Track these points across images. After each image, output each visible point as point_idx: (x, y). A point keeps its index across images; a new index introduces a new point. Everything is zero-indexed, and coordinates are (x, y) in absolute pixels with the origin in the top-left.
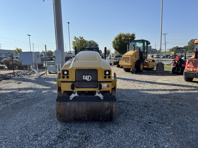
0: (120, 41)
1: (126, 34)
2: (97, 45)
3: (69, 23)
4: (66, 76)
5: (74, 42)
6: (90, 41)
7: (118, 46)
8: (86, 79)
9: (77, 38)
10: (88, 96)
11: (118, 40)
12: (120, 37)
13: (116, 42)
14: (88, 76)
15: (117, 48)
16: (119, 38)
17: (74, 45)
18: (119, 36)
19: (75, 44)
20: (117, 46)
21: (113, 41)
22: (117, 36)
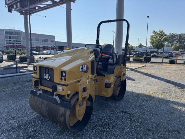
3: (148, 17)
5: (152, 36)
6: (180, 35)
9: (156, 32)
17: (151, 40)
19: (153, 38)
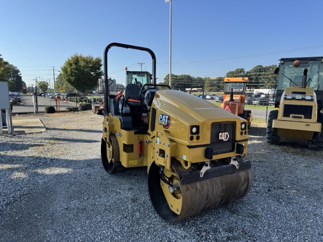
0: (76, 69)
1: (87, 58)
2: (18, 71)
4: (195, 136)
7: (74, 78)
8: (223, 138)
10: (221, 167)
11: (74, 66)
12: (77, 60)
13: (69, 70)
14: (226, 133)
15: (72, 80)
16: (76, 64)
18: (74, 58)
20: (72, 76)
21: (62, 67)
22: (70, 58)
